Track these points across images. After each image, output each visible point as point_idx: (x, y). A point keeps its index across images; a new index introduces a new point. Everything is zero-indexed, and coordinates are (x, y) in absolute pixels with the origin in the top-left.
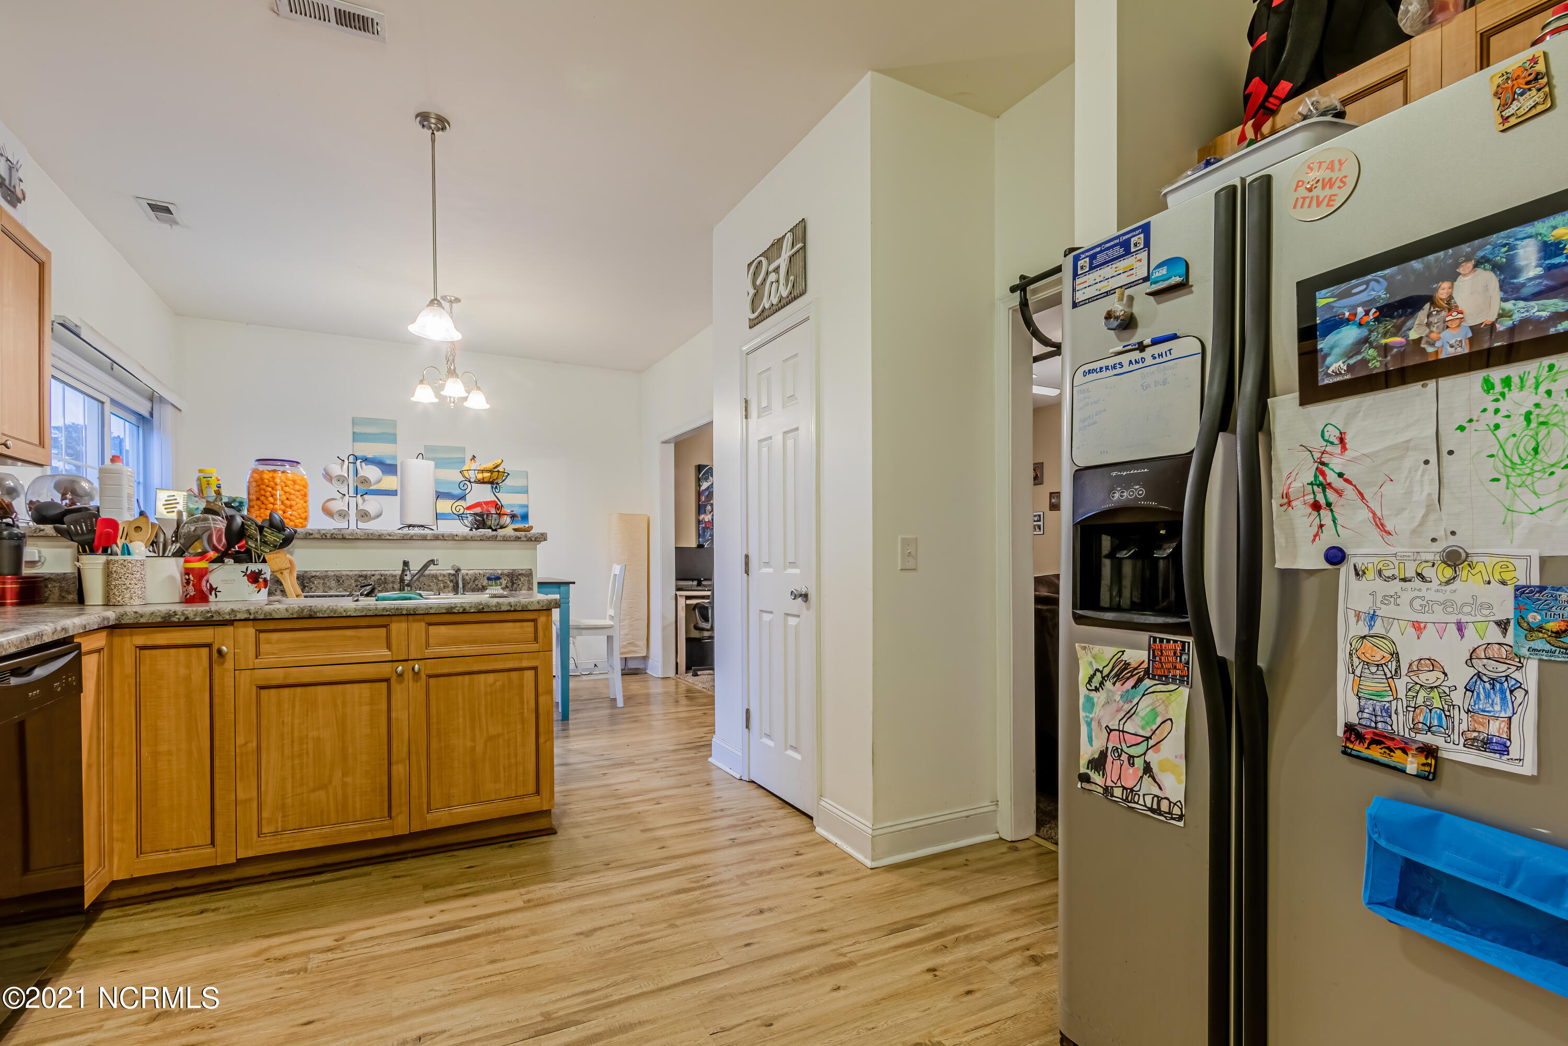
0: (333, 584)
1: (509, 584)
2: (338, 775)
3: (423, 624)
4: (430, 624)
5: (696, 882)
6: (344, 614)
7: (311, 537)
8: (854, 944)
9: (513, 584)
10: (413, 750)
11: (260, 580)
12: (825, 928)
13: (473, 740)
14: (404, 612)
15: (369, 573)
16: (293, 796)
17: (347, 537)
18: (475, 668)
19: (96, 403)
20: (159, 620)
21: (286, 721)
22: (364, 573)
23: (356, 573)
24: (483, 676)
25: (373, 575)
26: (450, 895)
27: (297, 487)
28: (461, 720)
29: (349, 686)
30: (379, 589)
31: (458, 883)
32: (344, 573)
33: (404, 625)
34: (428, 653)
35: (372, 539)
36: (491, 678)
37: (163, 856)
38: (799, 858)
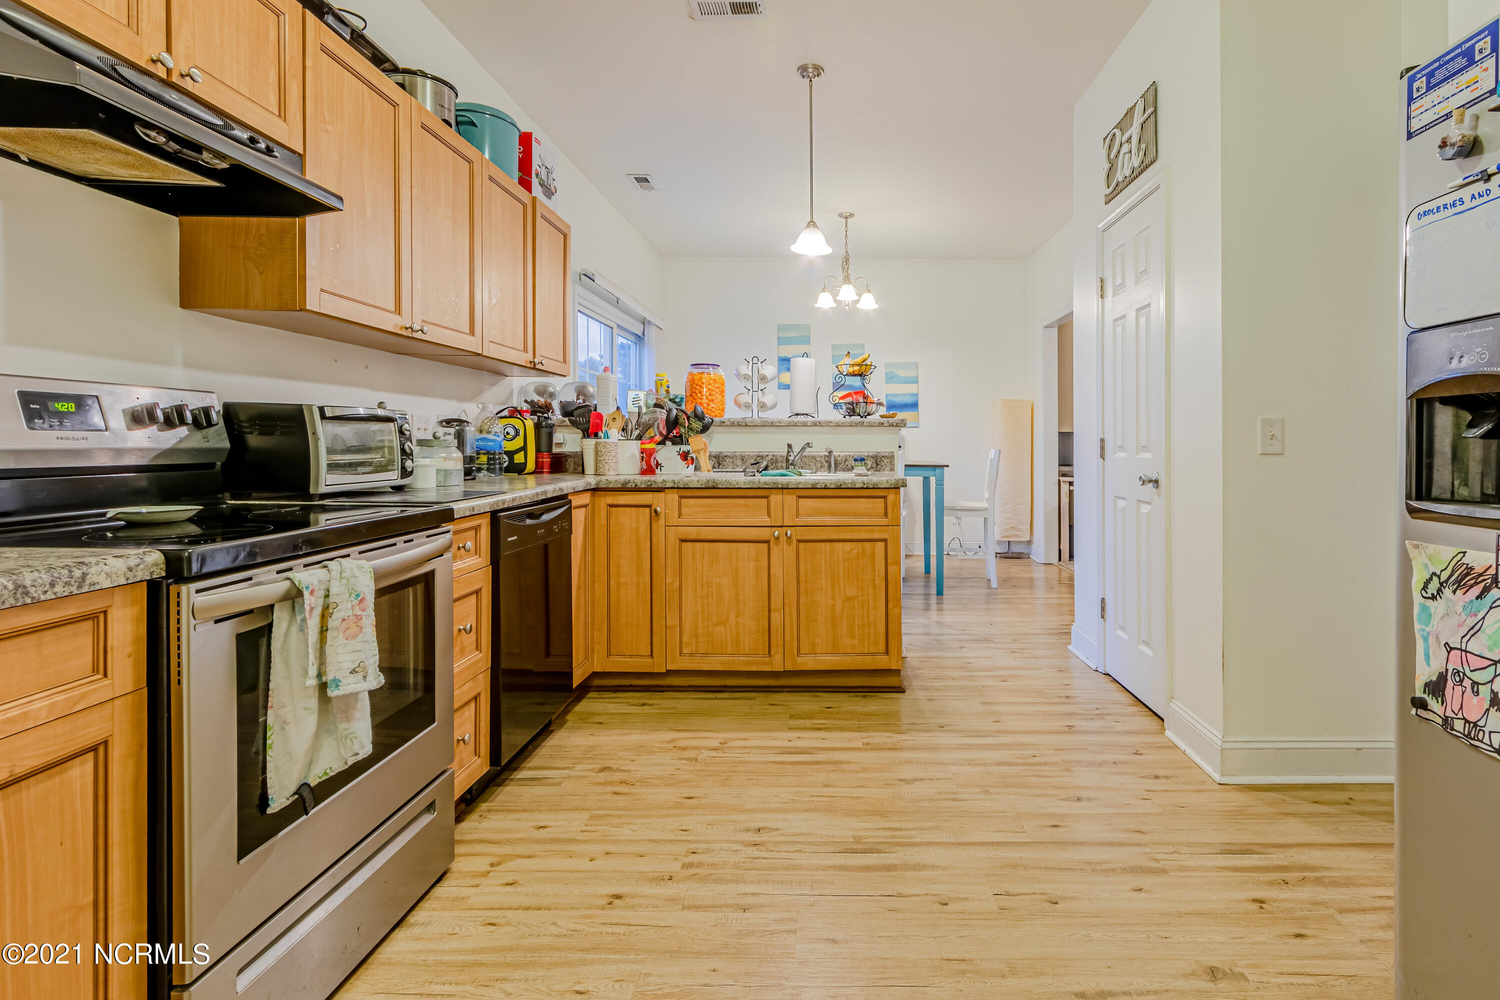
0: (739, 462)
1: (874, 465)
2: (733, 615)
3: (794, 497)
4: (800, 497)
5: (1020, 759)
6: (737, 487)
7: (724, 424)
8: (1172, 853)
9: (878, 465)
10: (786, 602)
11: (689, 458)
12: (1143, 830)
13: (834, 599)
14: (780, 486)
15: (764, 454)
16: (702, 627)
17: (749, 424)
18: (835, 537)
19: (608, 328)
20: (620, 486)
21: (698, 568)
22: (761, 454)
23: (755, 453)
24: (841, 544)
25: (767, 456)
26: (808, 726)
27: (717, 385)
28: (824, 580)
29: (740, 544)
30: (772, 467)
31: (816, 719)
32: (747, 454)
33: (780, 497)
34: (799, 521)
35: (766, 426)
36: (848, 546)
37: (622, 659)
38: (1137, 757)
